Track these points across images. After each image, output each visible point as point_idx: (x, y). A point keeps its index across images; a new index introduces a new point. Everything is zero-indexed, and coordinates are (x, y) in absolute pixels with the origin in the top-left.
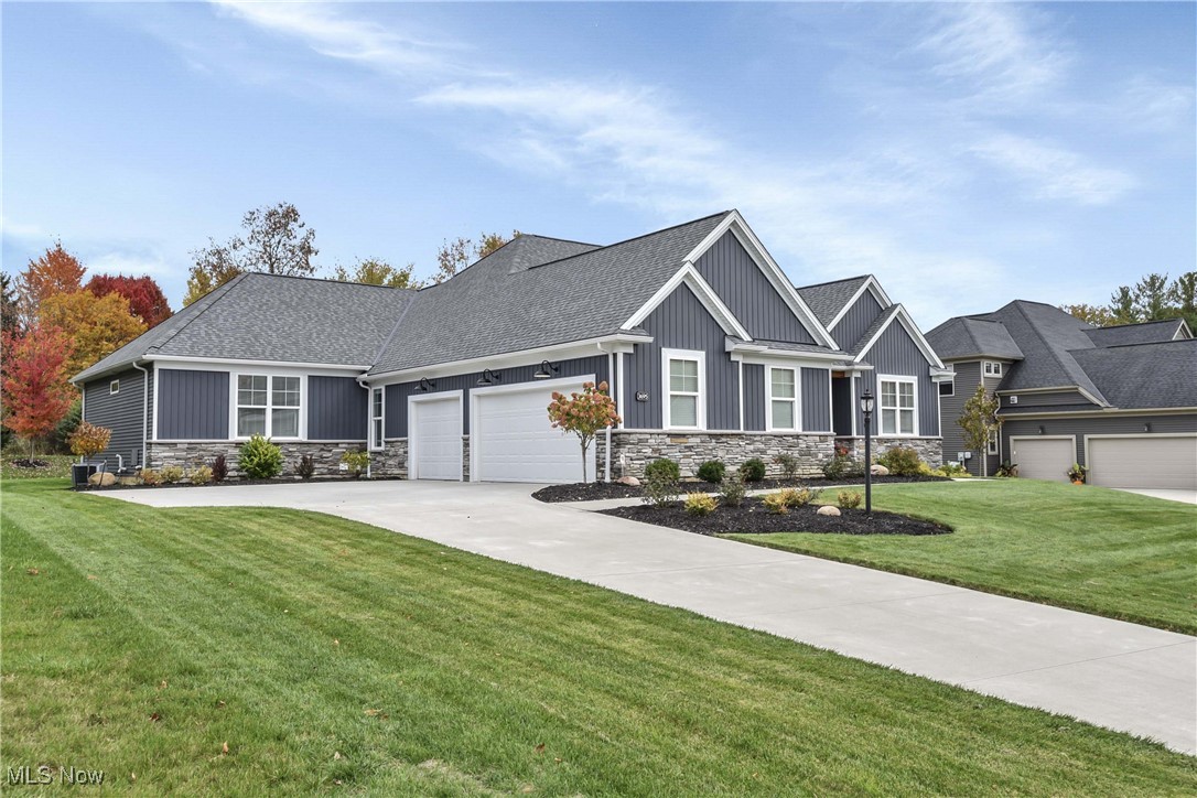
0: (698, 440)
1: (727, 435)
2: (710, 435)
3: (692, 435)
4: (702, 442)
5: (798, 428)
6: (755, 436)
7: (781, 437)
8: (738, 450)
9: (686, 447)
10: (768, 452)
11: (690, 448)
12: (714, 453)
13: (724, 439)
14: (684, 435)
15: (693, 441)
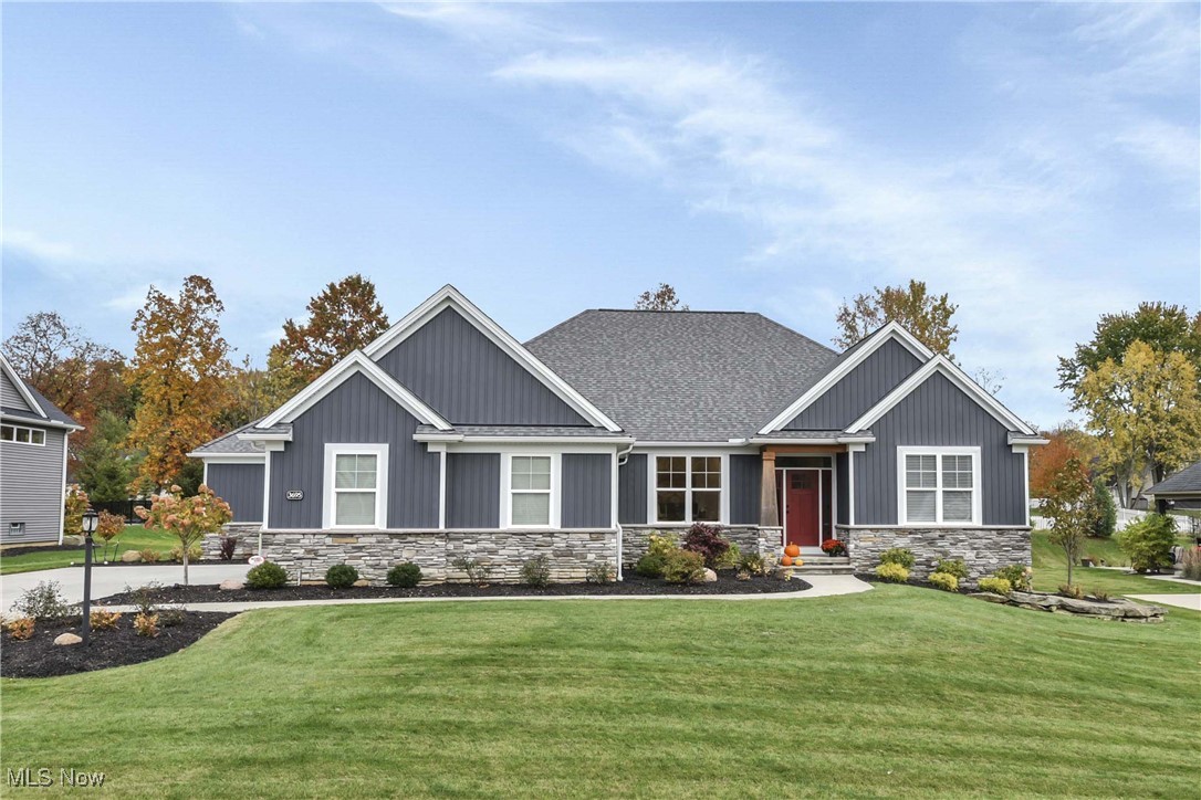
0: (373, 540)
1: (417, 535)
2: (391, 535)
3: (364, 535)
4: (379, 542)
5: (555, 523)
6: (480, 534)
7: (523, 534)
8: (432, 551)
9: (354, 548)
10: (501, 552)
11: (360, 548)
12: (396, 553)
13: (410, 539)
14: (352, 535)
15: (363, 541)
